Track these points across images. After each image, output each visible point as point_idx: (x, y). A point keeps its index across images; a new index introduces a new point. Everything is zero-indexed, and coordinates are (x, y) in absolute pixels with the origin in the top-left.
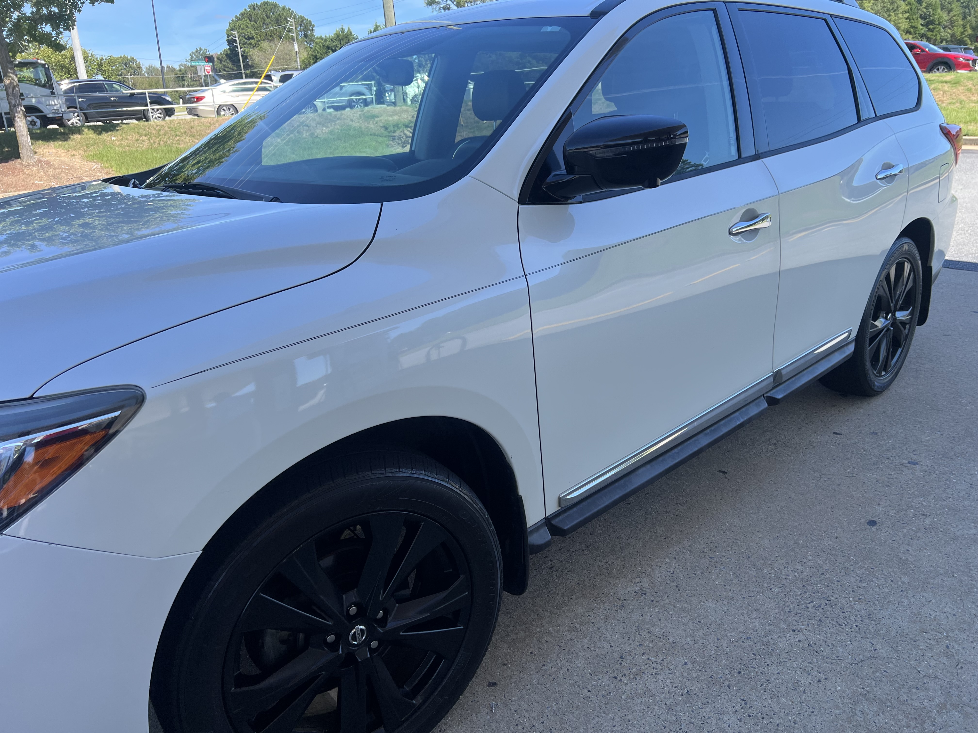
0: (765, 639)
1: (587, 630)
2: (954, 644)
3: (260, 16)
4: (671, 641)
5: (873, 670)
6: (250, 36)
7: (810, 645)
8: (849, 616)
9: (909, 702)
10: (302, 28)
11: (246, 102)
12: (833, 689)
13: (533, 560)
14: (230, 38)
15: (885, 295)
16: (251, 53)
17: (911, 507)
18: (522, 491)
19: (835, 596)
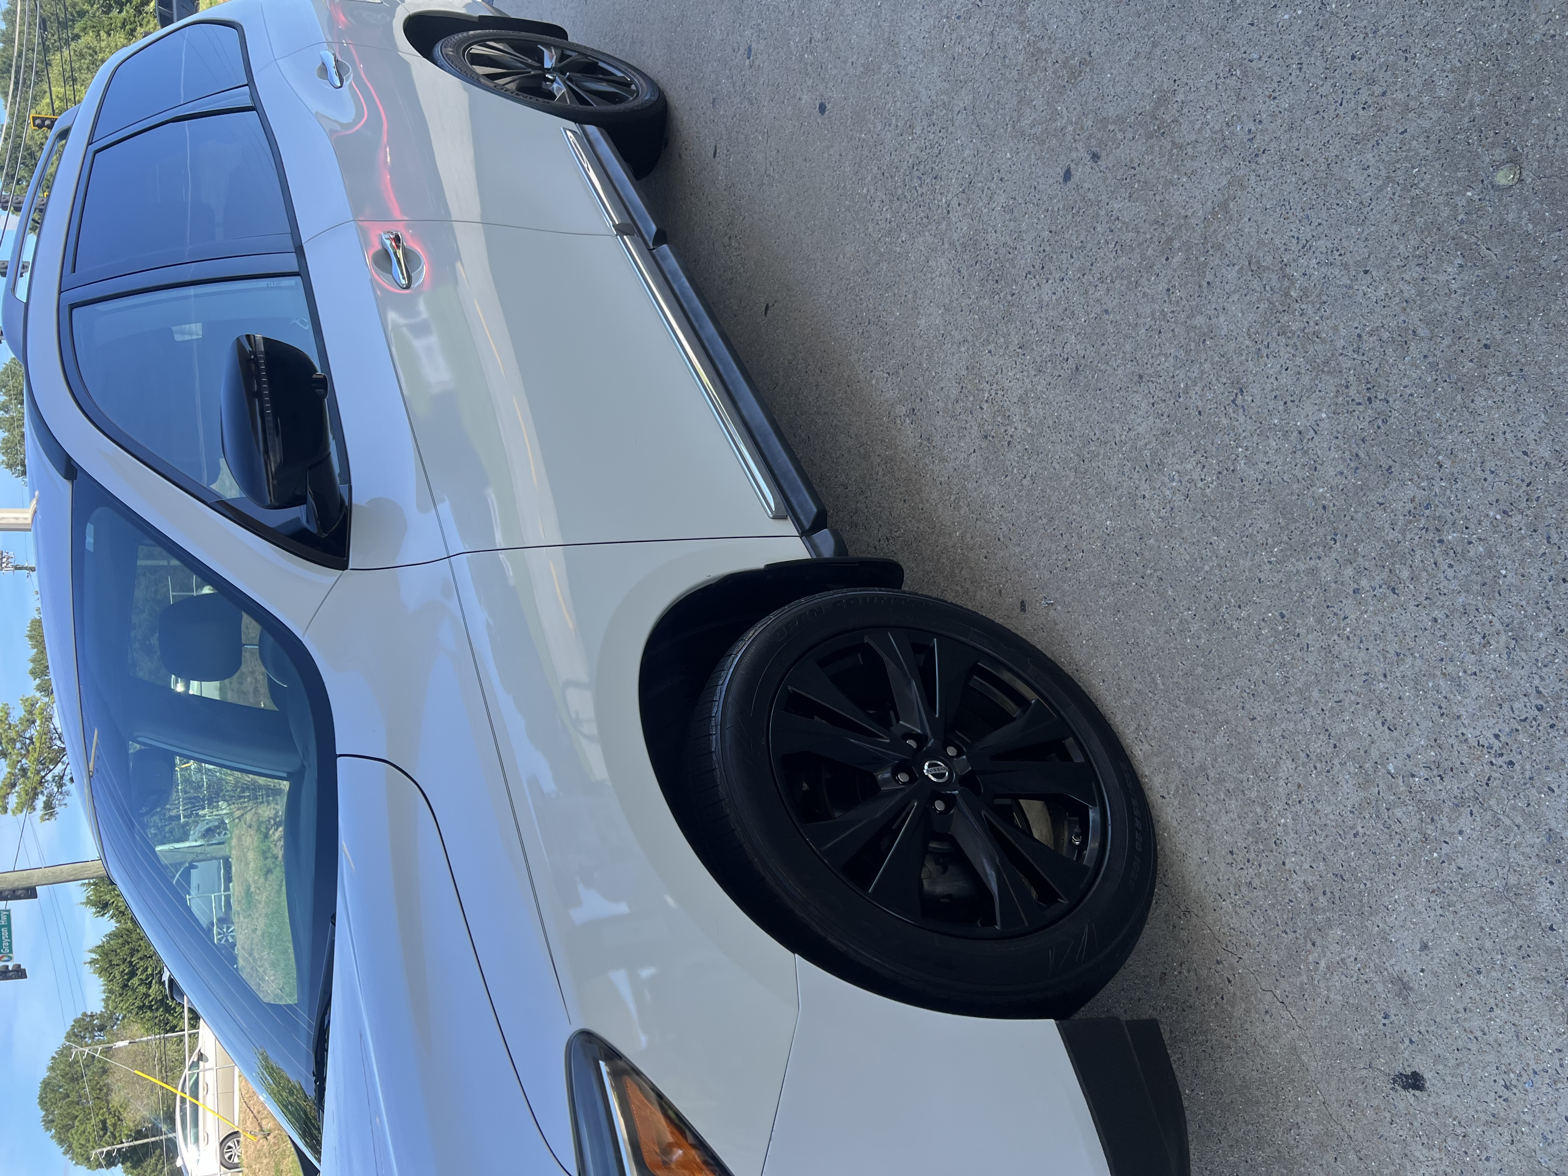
0: (959, 249)
1: (957, 485)
2: (955, 9)
3: (65, 1110)
4: (965, 372)
5: (987, 112)
6: (101, 1126)
7: (963, 191)
8: (930, 140)
9: (1019, 68)
10: (88, 1035)
11: (217, 1116)
12: (1010, 163)
13: (855, 552)
14: (103, 1163)
15: (517, 82)
16: (131, 1125)
17: (802, 56)
18: (758, 564)
19: (907, 158)
